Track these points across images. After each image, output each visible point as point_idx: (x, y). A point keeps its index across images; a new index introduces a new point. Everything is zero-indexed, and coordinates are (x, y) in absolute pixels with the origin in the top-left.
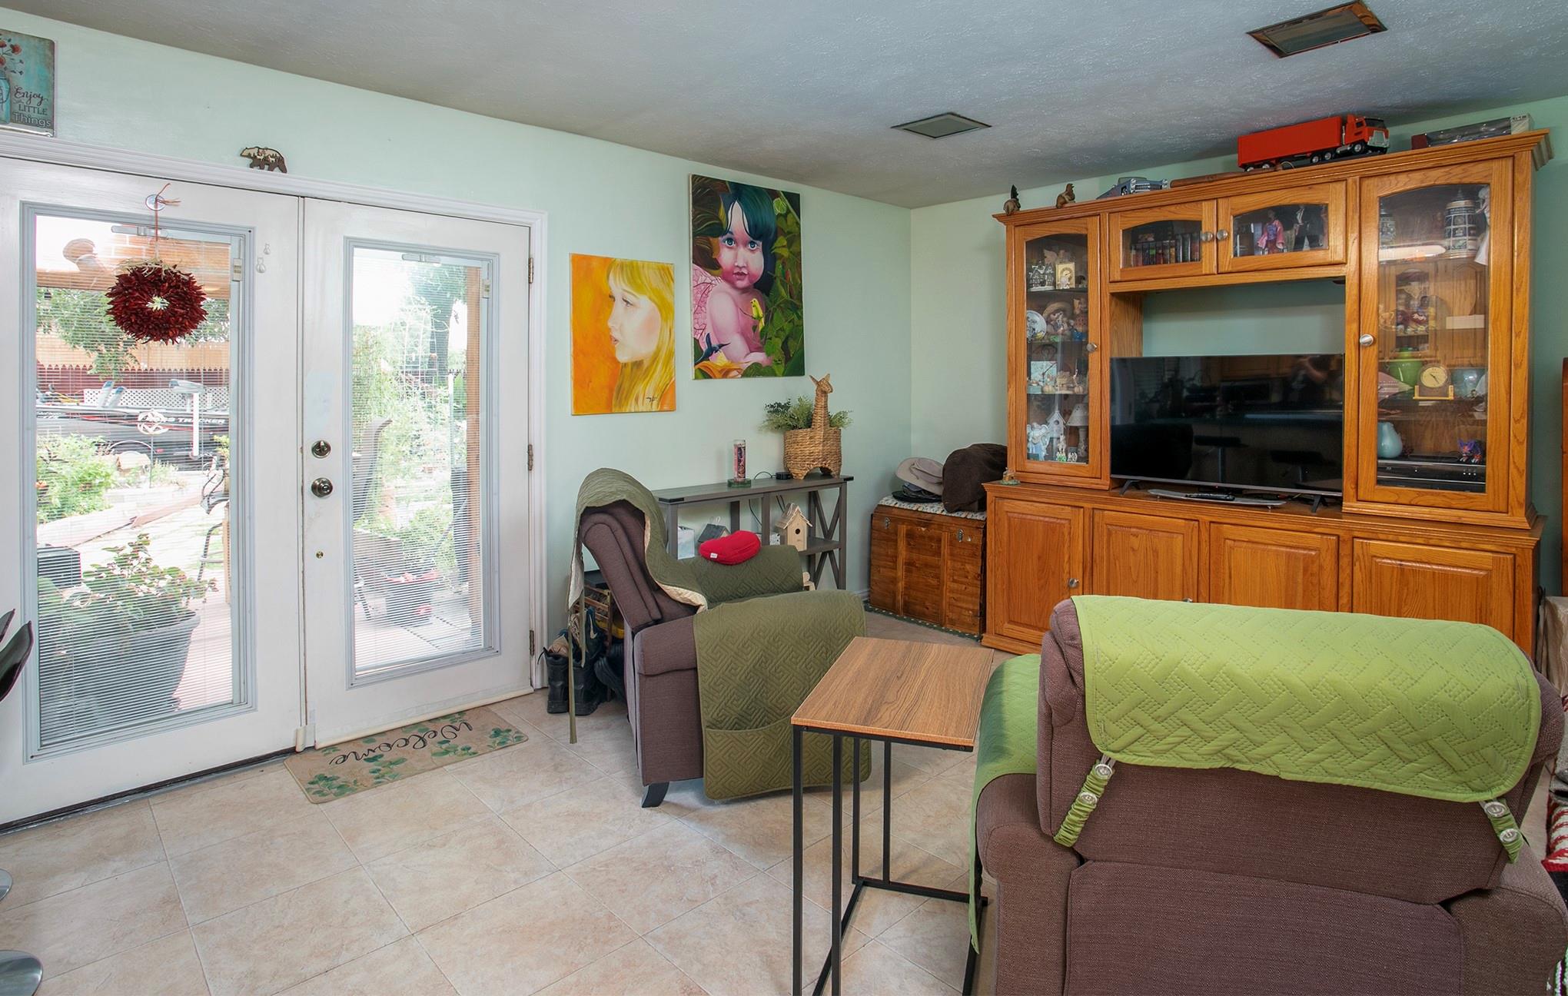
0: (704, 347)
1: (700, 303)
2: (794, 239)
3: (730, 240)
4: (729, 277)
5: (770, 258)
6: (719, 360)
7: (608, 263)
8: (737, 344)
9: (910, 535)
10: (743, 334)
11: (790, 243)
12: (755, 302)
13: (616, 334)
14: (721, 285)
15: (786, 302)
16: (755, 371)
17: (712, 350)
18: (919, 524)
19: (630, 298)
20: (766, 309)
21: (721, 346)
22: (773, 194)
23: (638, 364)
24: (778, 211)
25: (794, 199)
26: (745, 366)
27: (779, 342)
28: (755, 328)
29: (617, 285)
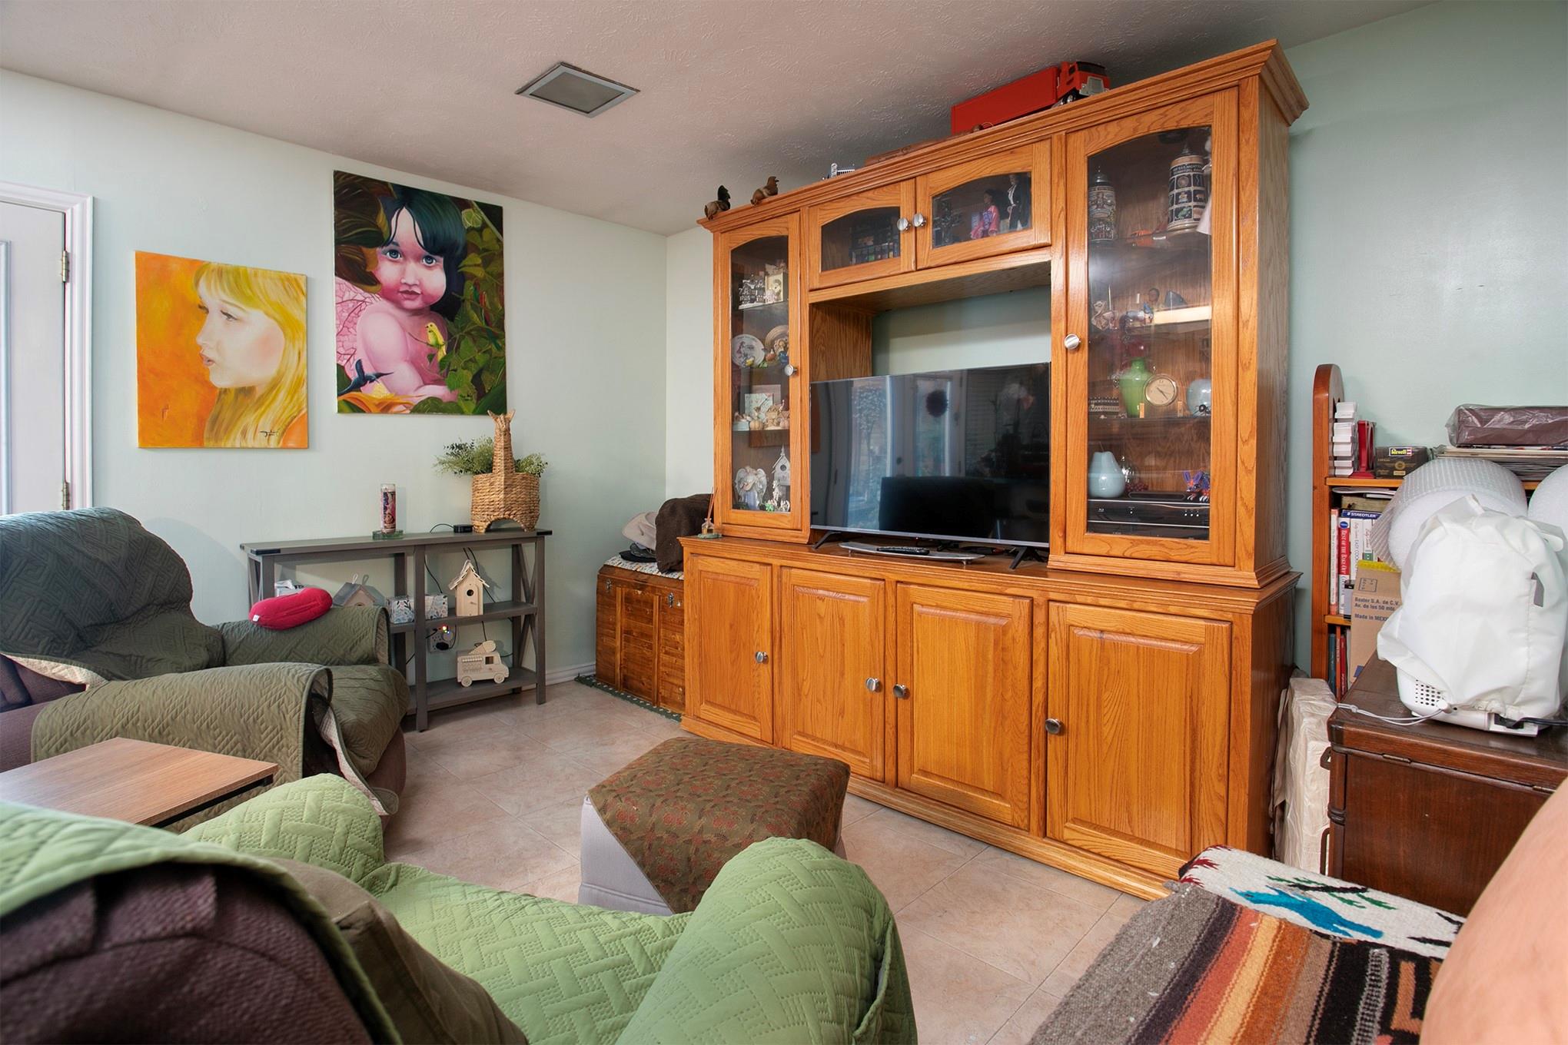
0: (353, 375)
1: (345, 327)
2: (494, 257)
3: (394, 252)
4: (392, 295)
5: (454, 277)
6: (376, 391)
7: (197, 268)
8: (405, 376)
9: (628, 600)
10: (414, 363)
11: (486, 263)
12: (433, 327)
13: (209, 353)
14: (379, 303)
15: (480, 329)
16: (431, 407)
17: (364, 380)
18: (635, 586)
19: (232, 310)
20: (450, 338)
21: (379, 375)
22: (463, 204)
23: (246, 392)
24: (468, 224)
25: (494, 214)
26: (416, 401)
27: (468, 376)
28: (432, 357)
29: (211, 294)
